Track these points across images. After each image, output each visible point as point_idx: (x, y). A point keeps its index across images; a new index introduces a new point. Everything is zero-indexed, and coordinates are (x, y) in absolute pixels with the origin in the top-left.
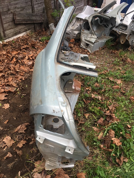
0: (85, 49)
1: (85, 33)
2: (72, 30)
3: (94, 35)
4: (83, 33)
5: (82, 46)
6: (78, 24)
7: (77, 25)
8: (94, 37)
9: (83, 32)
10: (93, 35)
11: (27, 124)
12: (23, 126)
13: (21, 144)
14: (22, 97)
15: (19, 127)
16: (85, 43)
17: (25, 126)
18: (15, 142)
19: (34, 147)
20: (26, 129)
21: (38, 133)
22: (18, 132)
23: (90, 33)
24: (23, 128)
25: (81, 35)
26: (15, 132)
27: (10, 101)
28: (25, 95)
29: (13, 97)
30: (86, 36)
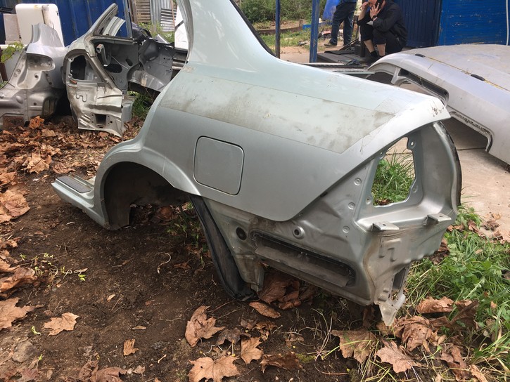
0: (97, 132)
1: (82, 87)
2: (26, 92)
3: (111, 88)
4: (75, 88)
5: (85, 126)
6: (40, 73)
7: (36, 77)
8: (113, 93)
9: (76, 86)
10: (108, 89)
11: (202, 309)
12: (200, 319)
13: (252, 351)
14: (83, 279)
15: (191, 329)
16: (93, 114)
17: (205, 316)
18: (234, 355)
19: (285, 337)
20: (212, 320)
21: (365, 223)
22: (203, 338)
23: (99, 85)
24: (202, 325)
25: (72, 97)
26: (194, 346)
27: (47, 312)
28: (85, 270)
29: (49, 295)
30: (89, 95)
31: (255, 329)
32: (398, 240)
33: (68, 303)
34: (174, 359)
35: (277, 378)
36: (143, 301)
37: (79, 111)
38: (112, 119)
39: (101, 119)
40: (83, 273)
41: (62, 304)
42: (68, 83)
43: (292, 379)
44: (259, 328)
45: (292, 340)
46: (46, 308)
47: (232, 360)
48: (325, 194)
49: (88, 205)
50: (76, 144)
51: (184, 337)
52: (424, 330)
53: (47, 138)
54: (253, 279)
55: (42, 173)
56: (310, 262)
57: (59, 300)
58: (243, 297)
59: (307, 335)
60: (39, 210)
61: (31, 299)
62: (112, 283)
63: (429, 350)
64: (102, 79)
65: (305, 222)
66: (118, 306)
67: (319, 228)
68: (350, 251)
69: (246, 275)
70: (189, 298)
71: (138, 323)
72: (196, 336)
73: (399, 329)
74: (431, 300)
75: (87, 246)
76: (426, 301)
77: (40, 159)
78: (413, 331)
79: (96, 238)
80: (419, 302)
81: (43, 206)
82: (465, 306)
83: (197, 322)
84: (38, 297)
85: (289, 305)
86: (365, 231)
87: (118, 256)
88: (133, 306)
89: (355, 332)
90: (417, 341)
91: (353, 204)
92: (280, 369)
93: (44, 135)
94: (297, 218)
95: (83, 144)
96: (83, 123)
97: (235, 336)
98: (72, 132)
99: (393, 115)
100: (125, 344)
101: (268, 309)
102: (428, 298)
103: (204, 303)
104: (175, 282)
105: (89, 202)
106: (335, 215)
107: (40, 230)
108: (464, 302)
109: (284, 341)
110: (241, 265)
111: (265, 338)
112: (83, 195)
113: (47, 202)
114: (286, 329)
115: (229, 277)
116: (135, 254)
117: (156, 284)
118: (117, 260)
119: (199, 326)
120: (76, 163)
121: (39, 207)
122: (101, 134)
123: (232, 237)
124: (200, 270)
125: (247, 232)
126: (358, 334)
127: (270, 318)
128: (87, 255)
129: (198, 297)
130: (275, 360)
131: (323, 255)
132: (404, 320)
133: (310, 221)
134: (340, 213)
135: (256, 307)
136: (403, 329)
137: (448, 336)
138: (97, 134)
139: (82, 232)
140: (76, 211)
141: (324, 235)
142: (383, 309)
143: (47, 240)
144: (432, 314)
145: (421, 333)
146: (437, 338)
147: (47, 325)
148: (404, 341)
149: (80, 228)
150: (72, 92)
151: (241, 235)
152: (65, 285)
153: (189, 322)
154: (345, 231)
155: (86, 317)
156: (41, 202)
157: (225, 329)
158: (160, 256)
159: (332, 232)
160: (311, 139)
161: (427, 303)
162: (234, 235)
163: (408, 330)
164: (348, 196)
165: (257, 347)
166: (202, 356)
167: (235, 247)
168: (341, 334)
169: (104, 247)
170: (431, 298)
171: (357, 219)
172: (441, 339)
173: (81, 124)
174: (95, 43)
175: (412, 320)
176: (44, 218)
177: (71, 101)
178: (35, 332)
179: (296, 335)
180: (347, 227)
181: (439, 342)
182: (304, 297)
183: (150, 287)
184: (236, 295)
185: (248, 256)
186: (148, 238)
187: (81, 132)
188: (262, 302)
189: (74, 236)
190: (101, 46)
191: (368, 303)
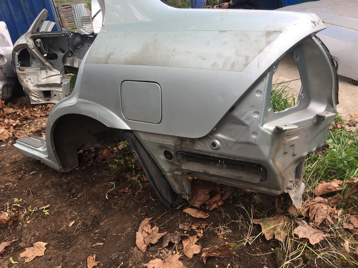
5: (36, 101)
8: (53, 73)
11: (146, 221)
12: (146, 229)
13: (192, 248)
14: (48, 213)
15: (140, 238)
16: (40, 92)
17: (149, 226)
18: (179, 253)
19: (216, 231)
20: (156, 228)
21: (269, 127)
22: (151, 244)
23: (41, 69)
24: (148, 233)
25: (23, 81)
26: (144, 251)
27: (22, 244)
28: (48, 206)
29: (21, 231)
30: (35, 77)
31: (192, 229)
32: (297, 137)
33: (37, 234)
34: (130, 265)
35: (217, 266)
36: (98, 223)
37: (29, 91)
38: (55, 93)
39: (47, 94)
40: (46, 209)
41: (33, 236)
42: (18, 71)
43: (229, 265)
44: (194, 227)
45: (222, 233)
46: (20, 241)
47: (178, 258)
48: (233, 109)
49: (43, 156)
50: (31, 115)
51: (135, 245)
52: (325, 207)
53: (8, 115)
54: (183, 190)
55: (7, 140)
56: (227, 168)
57: (30, 233)
58: (177, 206)
59: (234, 227)
60: (8, 167)
61: (7, 236)
62: (71, 212)
63: (333, 223)
64: (44, 64)
65: (220, 135)
66: (78, 230)
67: (232, 138)
68: (260, 152)
69: (176, 188)
70: (134, 214)
71: (97, 241)
72: (145, 243)
73: (306, 210)
74: (324, 184)
75: (47, 187)
76: (320, 185)
77: (4, 130)
78: (317, 210)
79: (54, 180)
80: (315, 187)
81: (11, 163)
82: (354, 183)
83: (144, 232)
84: (13, 233)
85: (215, 206)
86: (270, 133)
87: (74, 191)
88: (91, 228)
89: (271, 218)
90: (321, 217)
91: (257, 113)
92: (218, 258)
93: (5, 112)
94: (212, 133)
95: (36, 115)
96: (34, 99)
97: (176, 238)
98: (27, 108)
99: (280, 32)
100: (88, 259)
101: (198, 212)
102: (322, 183)
103: (147, 215)
104: (121, 203)
105: (44, 154)
106: (244, 124)
107: (10, 182)
108: (352, 180)
109: (216, 235)
110: (171, 180)
111: (200, 235)
112: (39, 150)
113: (13, 160)
114: (216, 225)
115: (164, 192)
116: (87, 187)
117: (107, 208)
118: (73, 194)
119: (146, 235)
120: (33, 129)
121: (8, 165)
122: (49, 105)
123: (161, 158)
124: (140, 191)
125: (173, 153)
126: (274, 220)
127: (201, 219)
128: (49, 195)
129: (141, 212)
130: (213, 252)
131: (238, 159)
132: (308, 202)
133: (223, 134)
134: (247, 123)
135: (189, 212)
136: (308, 210)
137: (344, 208)
138: (46, 106)
139: (43, 177)
140: (36, 162)
141: (237, 143)
142: (292, 196)
143: (15, 188)
144: (328, 194)
145: (323, 210)
146: (336, 212)
147: (22, 255)
148: (312, 218)
149: (40, 175)
150: (22, 77)
151: (168, 156)
152: (34, 220)
153: (137, 233)
154: (254, 137)
155: (53, 243)
156: (9, 161)
157: (167, 234)
158: (106, 185)
159: (243, 140)
160: (214, 65)
161: (321, 186)
162: (163, 157)
163: (312, 209)
164: (252, 106)
165: (196, 244)
166: (152, 258)
167: (165, 166)
168: (260, 222)
169: (61, 186)
170: (324, 182)
171: (263, 125)
172: (340, 212)
173: (32, 100)
174: (34, 38)
175: (314, 201)
176: (12, 172)
177: (22, 84)
178: (13, 262)
179: (225, 229)
180: (255, 133)
181: (339, 215)
182: (225, 198)
183: (102, 211)
184: (171, 205)
185: (176, 173)
186: (95, 174)
187: (34, 106)
188: (193, 207)
189: (37, 182)
190: (38, 40)
191: (279, 193)
